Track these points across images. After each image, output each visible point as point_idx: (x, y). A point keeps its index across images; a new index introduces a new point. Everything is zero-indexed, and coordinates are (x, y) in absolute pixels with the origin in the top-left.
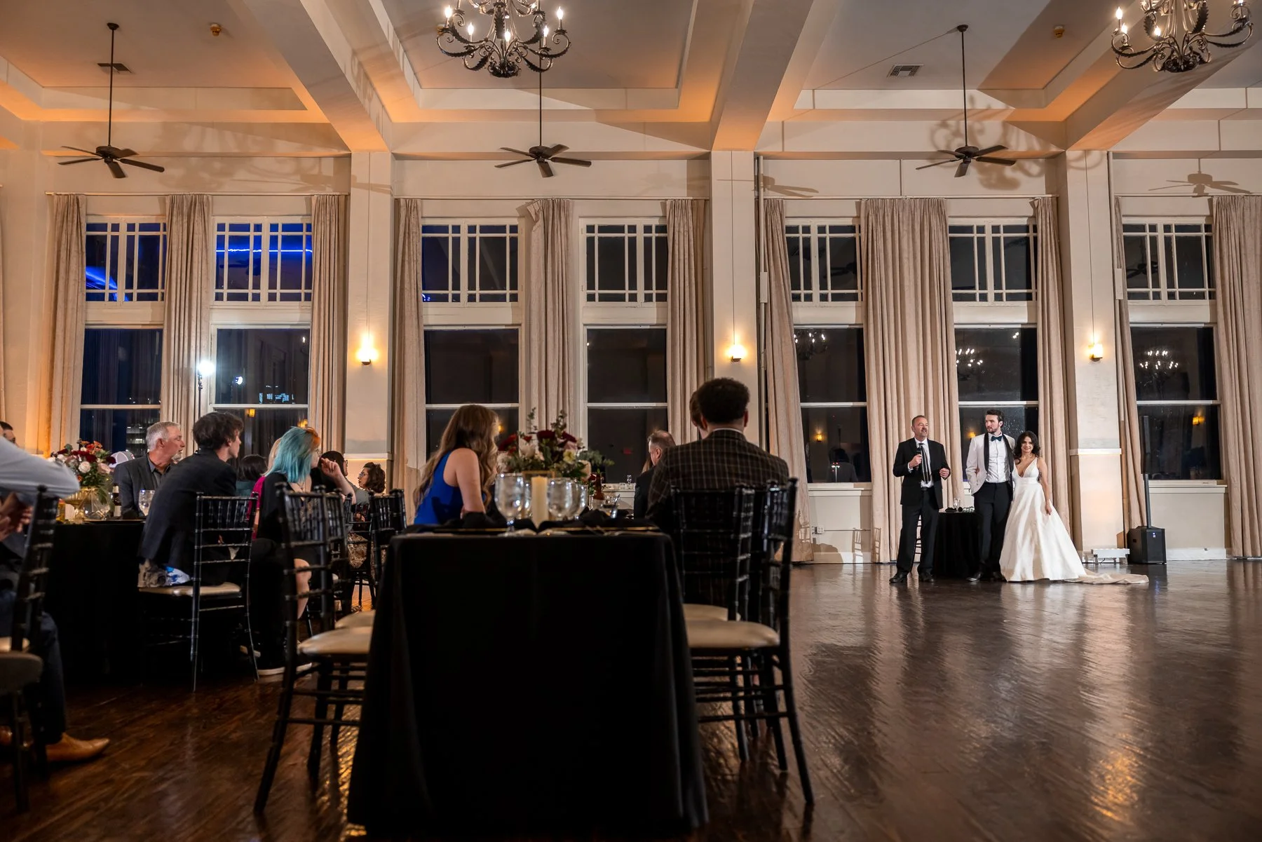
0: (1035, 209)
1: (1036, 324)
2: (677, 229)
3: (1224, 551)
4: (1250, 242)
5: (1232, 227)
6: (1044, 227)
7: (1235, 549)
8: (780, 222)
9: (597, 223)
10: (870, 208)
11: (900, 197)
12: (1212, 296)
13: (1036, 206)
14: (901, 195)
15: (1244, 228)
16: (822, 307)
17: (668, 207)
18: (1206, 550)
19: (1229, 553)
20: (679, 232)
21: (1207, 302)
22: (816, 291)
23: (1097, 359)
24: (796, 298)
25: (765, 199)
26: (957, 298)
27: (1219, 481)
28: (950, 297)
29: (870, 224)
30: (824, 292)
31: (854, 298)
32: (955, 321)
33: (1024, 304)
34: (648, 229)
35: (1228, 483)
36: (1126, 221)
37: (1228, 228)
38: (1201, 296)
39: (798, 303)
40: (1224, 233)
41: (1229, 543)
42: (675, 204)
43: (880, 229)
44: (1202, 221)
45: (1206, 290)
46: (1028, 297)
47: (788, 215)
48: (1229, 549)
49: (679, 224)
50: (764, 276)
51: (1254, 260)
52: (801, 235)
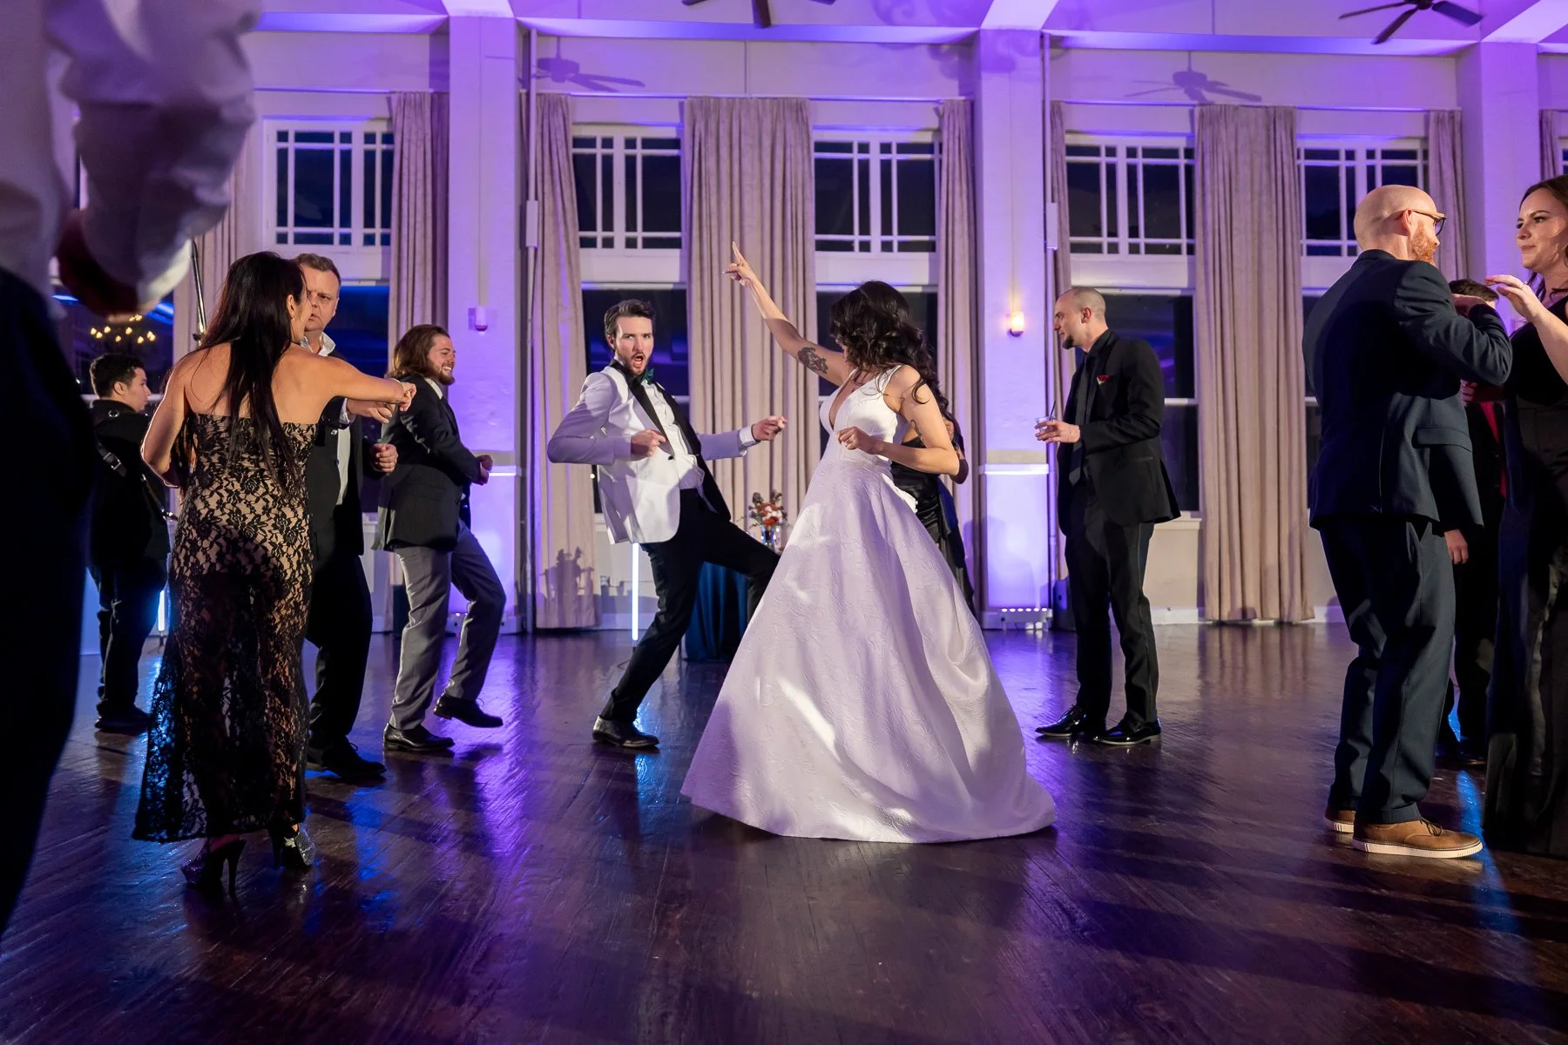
0: (941, 117)
1: (936, 286)
2: (406, 137)
3: (1196, 611)
4: (1244, 171)
5: (1219, 150)
6: (951, 143)
7: (1208, 609)
8: (562, 128)
9: (292, 127)
10: (701, 109)
11: (743, 96)
12: (1191, 250)
13: (941, 113)
14: (746, 92)
15: (1236, 151)
16: (627, 257)
17: (394, 103)
18: (1169, 610)
19: (1202, 614)
20: (409, 141)
21: (1183, 258)
22: (620, 233)
23: (1017, 335)
24: (588, 243)
25: (539, 95)
26: (822, 246)
27: (1195, 513)
28: (811, 246)
29: (697, 134)
30: (631, 234)
31: (674, 243)
32: (818, 281)
33: (925, 256)
34: (370, 138)
35: (1205, 517)
36: (1071, 140)
37: (1214, 152)
38: (1176, 250)
39: (592, 250)
40: (1208, 158)
41: (1201, 602)
42: (405, 100)
43: (712, 142)
44: (1180, 144)
45: (1183, 241)
46: (930, 247)
47: (578, 119)
48: (1201, 608)
49: (410, 130)
50: (533, 207)
51: (1249, 198)
52: (599, 151)
